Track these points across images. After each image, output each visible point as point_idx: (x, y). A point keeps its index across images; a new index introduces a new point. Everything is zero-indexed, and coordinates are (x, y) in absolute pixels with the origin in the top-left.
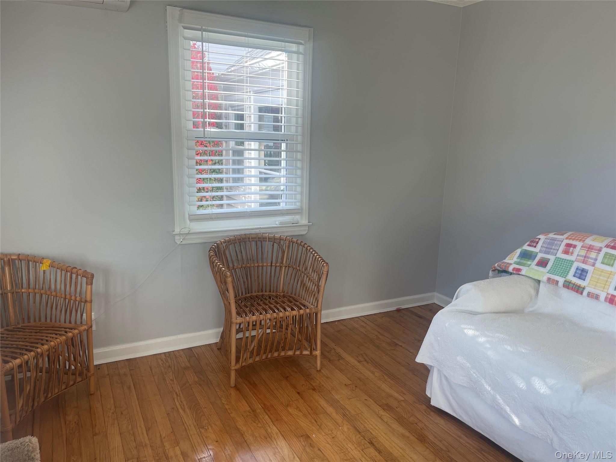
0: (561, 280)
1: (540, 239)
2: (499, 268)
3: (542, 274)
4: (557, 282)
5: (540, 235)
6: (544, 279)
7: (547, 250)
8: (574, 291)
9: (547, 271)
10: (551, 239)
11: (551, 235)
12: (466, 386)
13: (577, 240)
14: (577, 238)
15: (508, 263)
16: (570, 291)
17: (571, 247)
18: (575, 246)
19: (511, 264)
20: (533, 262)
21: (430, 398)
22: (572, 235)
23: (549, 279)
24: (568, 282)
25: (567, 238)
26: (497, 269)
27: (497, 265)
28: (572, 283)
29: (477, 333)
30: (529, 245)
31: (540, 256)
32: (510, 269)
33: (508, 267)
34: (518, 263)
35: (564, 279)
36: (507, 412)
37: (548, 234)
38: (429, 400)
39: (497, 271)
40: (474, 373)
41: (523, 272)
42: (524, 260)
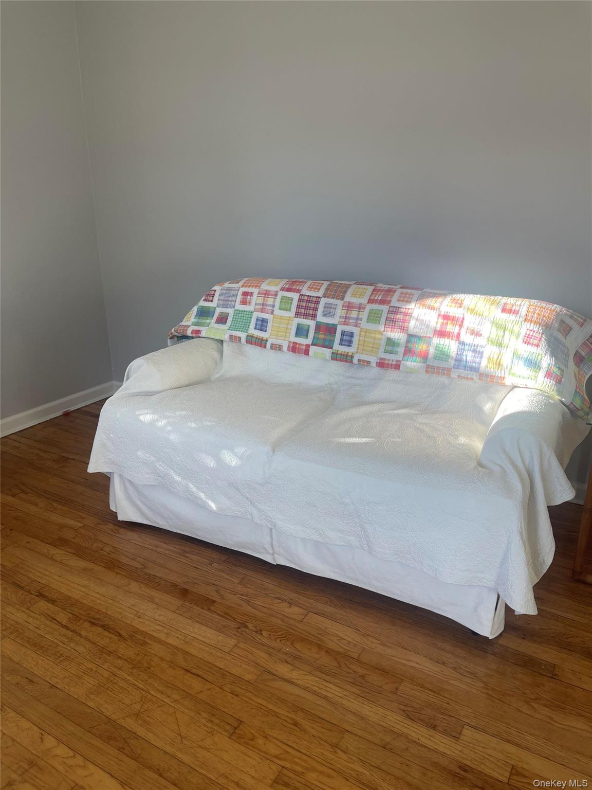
0: (243, 336)
1: (215, 291)
2: (177, 334)
3: (223, 332)
4: (240, 338)
5: (216, 287)
6: (226, 337)
7: (225, 303)
8: (258, 345)
9: (228, 328)
10: (226, 290)
11: (227, 285)
12: (154, 484)
13: (253, 286)
14: (252, 284)
15: (186, 326)
16: (253, 346)
17: (248, 296)
18: (251, 294)
19: (189, 326)
20: (212, 319)
21: (116, 513)
22: (247, 282)
23: (231, 337)
24: (250, 336)
25: (242, 286)
26: (175, 336)
27: (174, 330)
28: (254, 337)
29: (155, 417)
30: (205, 300)
31: (218, 311)
32: (189, 333)
33: (186, 330)
34: (196, 324)
35: (246, 334)
36: (202, 500)
37: (224, 284)
38: (115, 515)
39: (176, 338)
40: (161, 466)
41: (203, 334)
42: (203, 319)
